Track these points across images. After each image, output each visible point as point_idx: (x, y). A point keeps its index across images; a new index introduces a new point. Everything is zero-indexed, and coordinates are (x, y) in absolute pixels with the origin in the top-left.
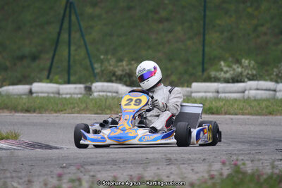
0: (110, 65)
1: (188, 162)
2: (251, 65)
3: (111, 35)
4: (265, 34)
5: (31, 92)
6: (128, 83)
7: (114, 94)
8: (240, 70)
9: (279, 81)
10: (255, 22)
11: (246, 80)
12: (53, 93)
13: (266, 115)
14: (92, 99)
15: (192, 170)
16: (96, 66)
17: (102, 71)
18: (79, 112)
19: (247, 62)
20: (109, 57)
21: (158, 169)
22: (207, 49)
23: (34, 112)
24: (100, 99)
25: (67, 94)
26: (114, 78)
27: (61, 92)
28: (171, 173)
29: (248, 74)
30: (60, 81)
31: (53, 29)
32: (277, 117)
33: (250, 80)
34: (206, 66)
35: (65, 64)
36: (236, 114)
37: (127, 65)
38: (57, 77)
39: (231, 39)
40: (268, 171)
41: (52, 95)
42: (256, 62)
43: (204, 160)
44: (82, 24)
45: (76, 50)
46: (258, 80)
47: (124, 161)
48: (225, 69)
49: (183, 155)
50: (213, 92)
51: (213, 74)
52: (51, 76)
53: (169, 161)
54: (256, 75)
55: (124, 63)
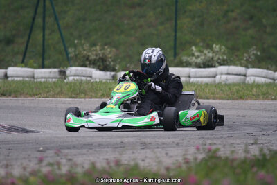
0: (84, 50)
1: (163, 146)
2: (222, 50)
3: (85, 20)
4: (235, 19)
5: (6, 76)
6: (101, 67)
7: (88, 78)
8: (211, 55)
9: (249, 66)
10: (225, 7)
11: (217, 65)
12: (28, 77)
13: (237, 100)
14: (67, 83)
15: (167, 154)
16: (70, 50)
17: (76, 55)
18: (53, 96)
19: (218, 47)
20: (83, 42)
21: (133, 153)
22: (179, 34)
23: (10, 95)
24: (75, 84)
25: (42, 78)
26: (87, 63)
27: (36, 76)
28: (146, 157)
29: (219, 59)
30: (35, 65)
31: (27, 14)
32: (247, 102)
33: (221, 65)
34: (177, 51)
35: (40, 48)
36: (208, 99)
37: (101, 50)
38: (31, 61)
39: (202, 24)
40: (241, 155)
41: (27, 79)
42: (227, 47)
43: (178, 144)
44: (56, 8)
45: (50, 34)
46: (229, 65)
47: (100, 145)
48: (196, 54)
49: (157, 140)
50: (185, 77)
51: (185, 58)
52: (25, 61)
53: (144, 145)
54: (226, 60)
55: (98, 48)
